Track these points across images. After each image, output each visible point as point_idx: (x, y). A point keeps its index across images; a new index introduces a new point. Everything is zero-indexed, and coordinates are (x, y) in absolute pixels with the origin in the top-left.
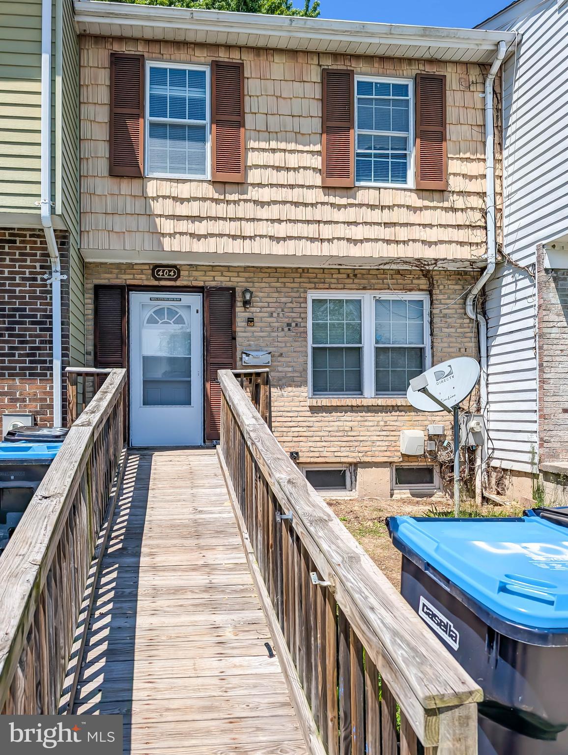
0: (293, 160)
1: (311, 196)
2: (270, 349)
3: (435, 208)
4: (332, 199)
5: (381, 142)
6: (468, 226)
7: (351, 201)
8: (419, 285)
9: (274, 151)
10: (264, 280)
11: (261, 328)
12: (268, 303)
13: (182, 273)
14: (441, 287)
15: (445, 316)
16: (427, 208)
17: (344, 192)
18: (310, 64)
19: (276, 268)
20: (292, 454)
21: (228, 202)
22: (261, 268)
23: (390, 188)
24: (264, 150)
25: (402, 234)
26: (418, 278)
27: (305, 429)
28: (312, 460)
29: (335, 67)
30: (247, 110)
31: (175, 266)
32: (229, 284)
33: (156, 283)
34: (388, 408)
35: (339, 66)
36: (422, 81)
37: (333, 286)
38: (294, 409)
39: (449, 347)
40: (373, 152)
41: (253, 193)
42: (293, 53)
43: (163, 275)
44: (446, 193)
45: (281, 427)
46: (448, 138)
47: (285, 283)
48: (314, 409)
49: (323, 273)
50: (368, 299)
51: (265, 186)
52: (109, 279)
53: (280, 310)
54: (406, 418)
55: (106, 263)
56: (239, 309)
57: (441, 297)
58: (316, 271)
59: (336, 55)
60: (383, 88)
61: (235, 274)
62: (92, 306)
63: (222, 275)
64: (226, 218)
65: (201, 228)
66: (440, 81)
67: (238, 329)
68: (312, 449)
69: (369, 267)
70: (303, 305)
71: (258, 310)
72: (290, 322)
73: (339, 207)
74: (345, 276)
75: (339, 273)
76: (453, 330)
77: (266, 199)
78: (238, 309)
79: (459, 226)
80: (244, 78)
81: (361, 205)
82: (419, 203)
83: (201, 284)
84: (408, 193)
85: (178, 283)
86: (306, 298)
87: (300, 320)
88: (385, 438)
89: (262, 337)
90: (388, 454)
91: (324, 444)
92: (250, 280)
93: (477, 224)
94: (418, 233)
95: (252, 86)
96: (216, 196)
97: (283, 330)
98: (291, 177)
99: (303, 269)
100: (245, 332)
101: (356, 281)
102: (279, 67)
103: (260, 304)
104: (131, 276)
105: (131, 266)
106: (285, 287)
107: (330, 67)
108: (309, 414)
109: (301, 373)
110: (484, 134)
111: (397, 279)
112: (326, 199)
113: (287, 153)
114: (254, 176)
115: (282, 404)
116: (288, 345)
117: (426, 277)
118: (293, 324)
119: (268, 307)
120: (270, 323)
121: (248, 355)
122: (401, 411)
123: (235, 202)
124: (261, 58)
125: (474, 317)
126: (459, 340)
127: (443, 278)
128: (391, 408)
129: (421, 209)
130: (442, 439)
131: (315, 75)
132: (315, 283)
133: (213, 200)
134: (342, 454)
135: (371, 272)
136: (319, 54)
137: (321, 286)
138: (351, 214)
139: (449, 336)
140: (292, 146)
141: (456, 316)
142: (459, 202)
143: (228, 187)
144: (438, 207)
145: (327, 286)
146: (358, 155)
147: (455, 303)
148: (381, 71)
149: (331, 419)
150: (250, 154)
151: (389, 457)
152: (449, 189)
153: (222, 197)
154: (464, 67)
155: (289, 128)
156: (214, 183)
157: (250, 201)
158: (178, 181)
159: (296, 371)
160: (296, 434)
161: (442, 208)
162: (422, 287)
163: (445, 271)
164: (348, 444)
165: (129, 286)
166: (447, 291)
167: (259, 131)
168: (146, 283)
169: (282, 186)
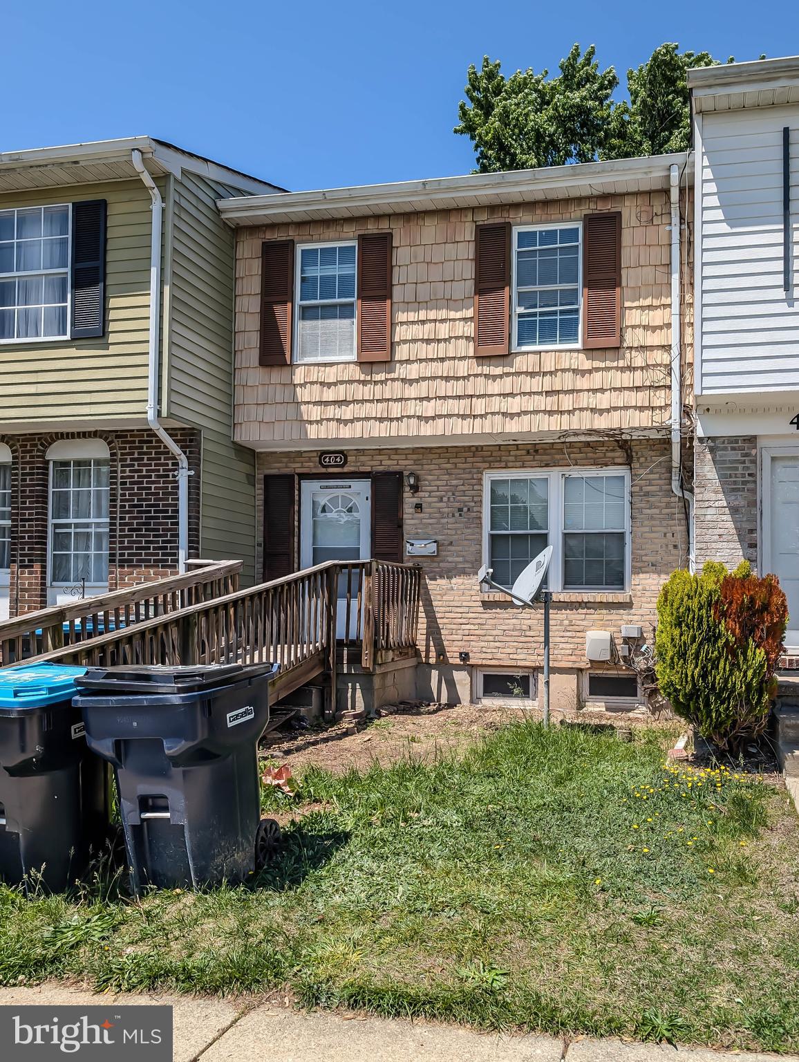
0: (443, 331)
1: (462, 368)
2: (439, 538)
3: (608, 369)
4: (486, 370)
5: (548, 299)
6: (650, 386)
7: (507, 370)
8: (613, 458)
9: (423, 322)
10: (434, 461)
11: (430, 514)
12: (438, 486)
13: (349, 459)
14: (642, 460)
15: (647, 494)
16: (597, 369)
17: (501, 361)
18: (465, 222)
19: (447, 448)
20: (461, 654)
21: (376, 383)
22: (431, 448)
23: (552, 351)
24: (413, 323)
25: (567, 402)
26: (613, 450)
27: (476, 627)
28: (484, 662)
29: (491, 221)
30: (395, 282)
31: (341, 452)
32: (397, 468)
33: (324, 470)
34: (575, 604)
35: (497, 219)
36: (591, 222)
37: (510, 464)
38: (464, 604)
39: (652, 532)
40: (538, 310)
41: (401, 371)
42: (445, 213)
43: (330, 462)
44: (621, 351)
45: (450, 624)
46: (624, 284)
47: (456, 464)
48: (487, 605)
49: (500, 450)
50: (555, 477)
51: (413, 362)
52: (279, 469)
53: (450, 494)
54: (595, 617)
55: (276, 453)
56: (407, 494)
57: (641, 471)
58: (491, 448)
59: (492, 208)
60: (549, 236)
61: (404, 457)
62: (262, 497)
63: (390, 459)
64: (373, 400)
65: (347, 412)
66: (615, 218)
67: (405, 516)
68: (484, 650)
69: (552, 441)
70: (476, 487)
71: (427, 494)
72: (462, 506)
73: (495, 378)
74: (524, 452)
75: (518, 449)
76: (657, 511)
77: (414, 376)
78: (405, 495)
79: (638, 388)
80: (392, 247)
81: (518, 374)
82: (587, 365)
83: (368, 469)
84: (575, 355)
85: (346, 469)
86: (481, 479)
87: (473, 504)
88: (570, 640)
89: (431, 524)
90: (573, 658)
91: (497, 644)
92: (417, 462)
93: (661, 384)
94: (585, 400)
95: (402, 255)
96: (362, 377)
97: (453, 516)
98: (441, 350)
99: (477, 447)
100: (412, 519)
101: (537, 457)
102: (430, 230)
103: (429, 488)
104: (299, 465)
105: (300, 454)
106: (456, 468)
107: (486, 222)
108: (481, 609)
109: (472, 563)
110: (670, 274)
111: (586, 453)
112: (479, 370)
113: (437, 323)
114: (402, 352)
115: (452, 598)
116: (459, 532)
117: (622, 449)
118: (465, 509)
119: (438, 491)
120: (439, 508)
121: (412, 545)
122: (589, 608)
123: (381, 382)
124: (411, 224)
125: (681, 495)
126: (665, 523)
127: (645, 448)
128: (577, 605)
129: (590, 371)
130: (640, 643)
131: (467, 232)
132: (490, 462)
133: (359, 382)
134: (518, 657)
135: (556, 446)
136: (473, 209)
137: (497, 465)
138: (507, 385)
139: (652, 518)
140: (443, 314)
141: (660, 494)
142: (639, 361)
143: (375, 368)
144: (612, 368)
145: (503, 464)
146: (520, 316)
147: (660, 479)
148: (544, 217)
149: (506, 616)
150: (398, 329)
151: (574, 662)
152: (625, 345)
153: (368, 378)
154: (647, 198)
155: (440, 296)
156: (360, 363)
157: (397, 379)
158: (325, 365)
159: (467, 562)
160: (467, 632)
161: (617, 368)
162: (618, 460)
163: (648, 440)
164: (525, 645)
165: (299, 475)
166: (649, 464)
167: (408, 303)
168: (314, 471)
169: (432, 360)
